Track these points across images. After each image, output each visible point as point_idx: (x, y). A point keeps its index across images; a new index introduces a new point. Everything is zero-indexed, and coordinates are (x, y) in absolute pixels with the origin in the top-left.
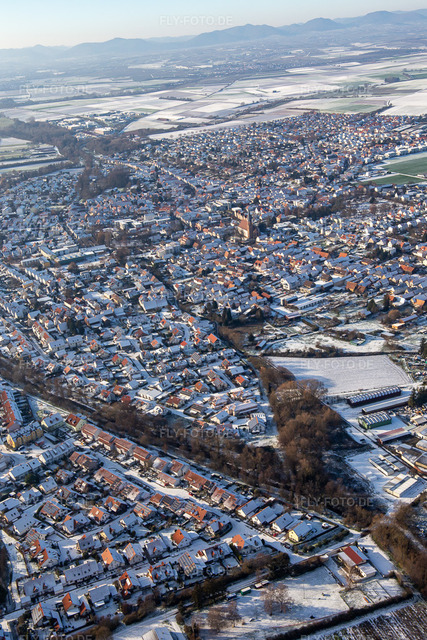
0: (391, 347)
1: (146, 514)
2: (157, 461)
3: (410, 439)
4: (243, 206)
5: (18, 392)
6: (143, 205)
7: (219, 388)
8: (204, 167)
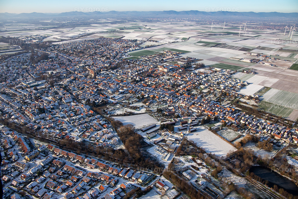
0: (148, 111)
1: (88, 181)
2: (86, 160)
3: (163, 141)
4: (89, 66)
5: (25, 137)
6: (55, 66)
7: (99, 129)
8: (73, 53)
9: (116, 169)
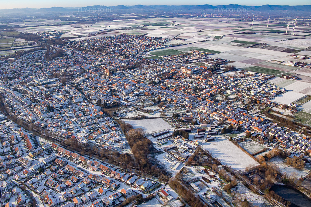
0: (163, 115)
1: (87, 182)
2: (89, 161)
3: (175, 148)
4: (105, 65)
5: (31, 135)
6: (70, 63)
7: (106, 132)
8: (90, 51)
9: (119, 173)
